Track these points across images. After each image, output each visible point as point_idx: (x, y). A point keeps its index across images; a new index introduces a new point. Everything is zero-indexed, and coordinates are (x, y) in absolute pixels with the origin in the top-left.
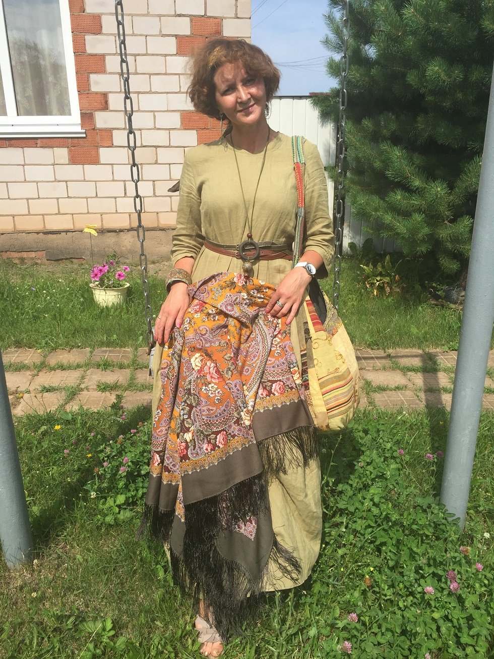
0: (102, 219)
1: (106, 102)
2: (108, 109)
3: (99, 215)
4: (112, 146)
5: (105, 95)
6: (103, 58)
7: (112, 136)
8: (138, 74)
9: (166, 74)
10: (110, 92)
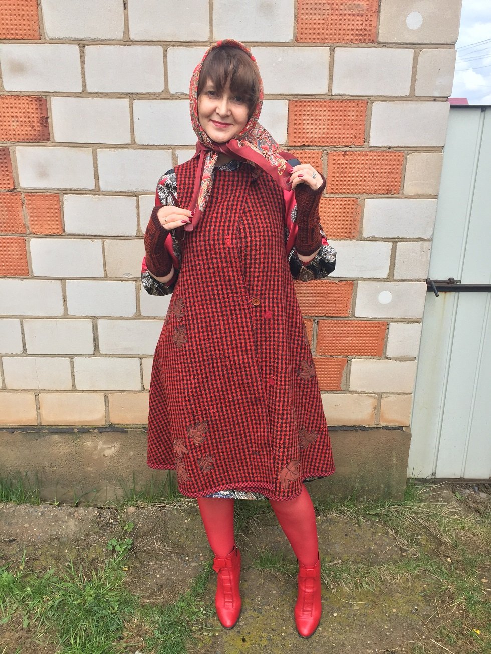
0: (38, 403)
1: (45, 121)
2: (48, 139)
3: (31, 396)
4: (60, 233)
5: (41, 101)
7: (60, 210)
10: (55, 94)
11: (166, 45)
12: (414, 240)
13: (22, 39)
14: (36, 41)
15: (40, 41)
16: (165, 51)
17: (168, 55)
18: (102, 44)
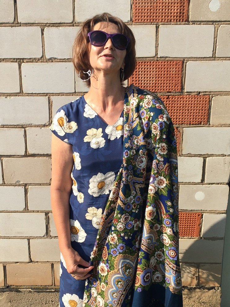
12: (219, 155)
17: (44, 33)
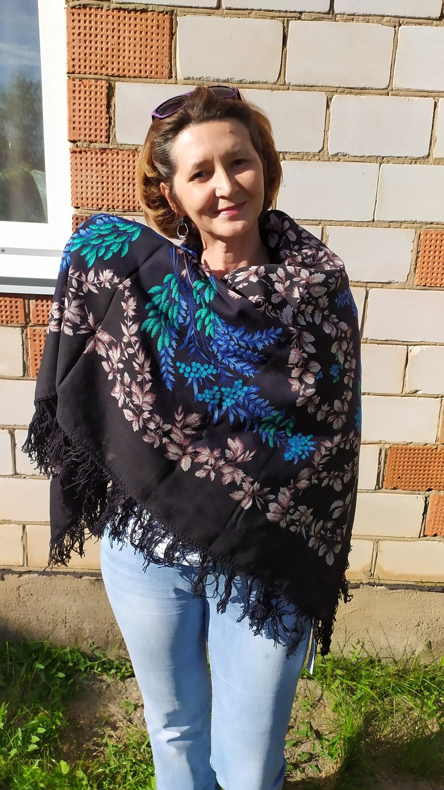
6: (167, 24)
8: (287, 87)
9: (387, 91)
11: (331, 92)
13: (147, 77)
14: (164, 81)
15: (170, 81)
16: (329, 100)
18: (249, 88)
